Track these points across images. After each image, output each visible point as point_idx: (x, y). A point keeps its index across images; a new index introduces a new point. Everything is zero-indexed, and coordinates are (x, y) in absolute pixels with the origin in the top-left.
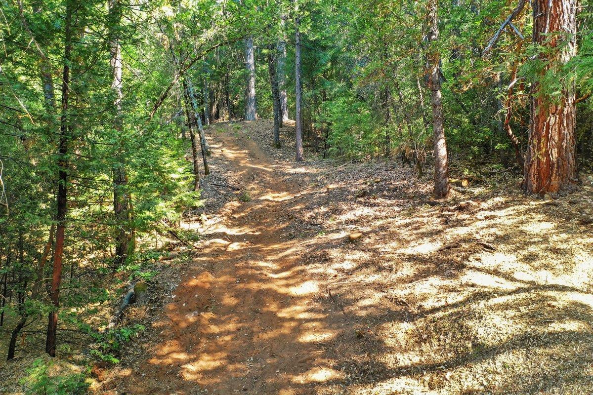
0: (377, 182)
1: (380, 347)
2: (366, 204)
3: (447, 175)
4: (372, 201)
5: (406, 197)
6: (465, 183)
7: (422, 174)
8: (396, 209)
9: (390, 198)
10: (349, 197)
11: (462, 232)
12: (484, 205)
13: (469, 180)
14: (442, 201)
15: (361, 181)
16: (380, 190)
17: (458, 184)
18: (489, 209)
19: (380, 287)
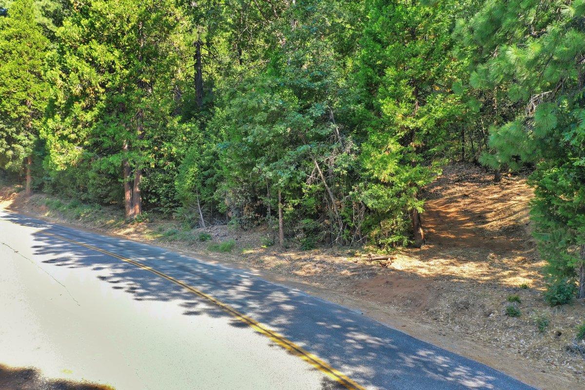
0: (464, 175)
1: (485, 218)
2: (460, 186)
3: (501, 171)
4: (463, 184)
5: (480, 182)
6: (509, 175)
7: (487, 171)
8: (476, 187)
9: (472, 182)
10: (451, 182)
11: (509, 191)
12: (517, 182)
13: (511, 174)
14: (498, 183)
15: (455, 175)
16: (467, 179)
17: (506, 176)
18: (520, 184)
19: (483, 207)
